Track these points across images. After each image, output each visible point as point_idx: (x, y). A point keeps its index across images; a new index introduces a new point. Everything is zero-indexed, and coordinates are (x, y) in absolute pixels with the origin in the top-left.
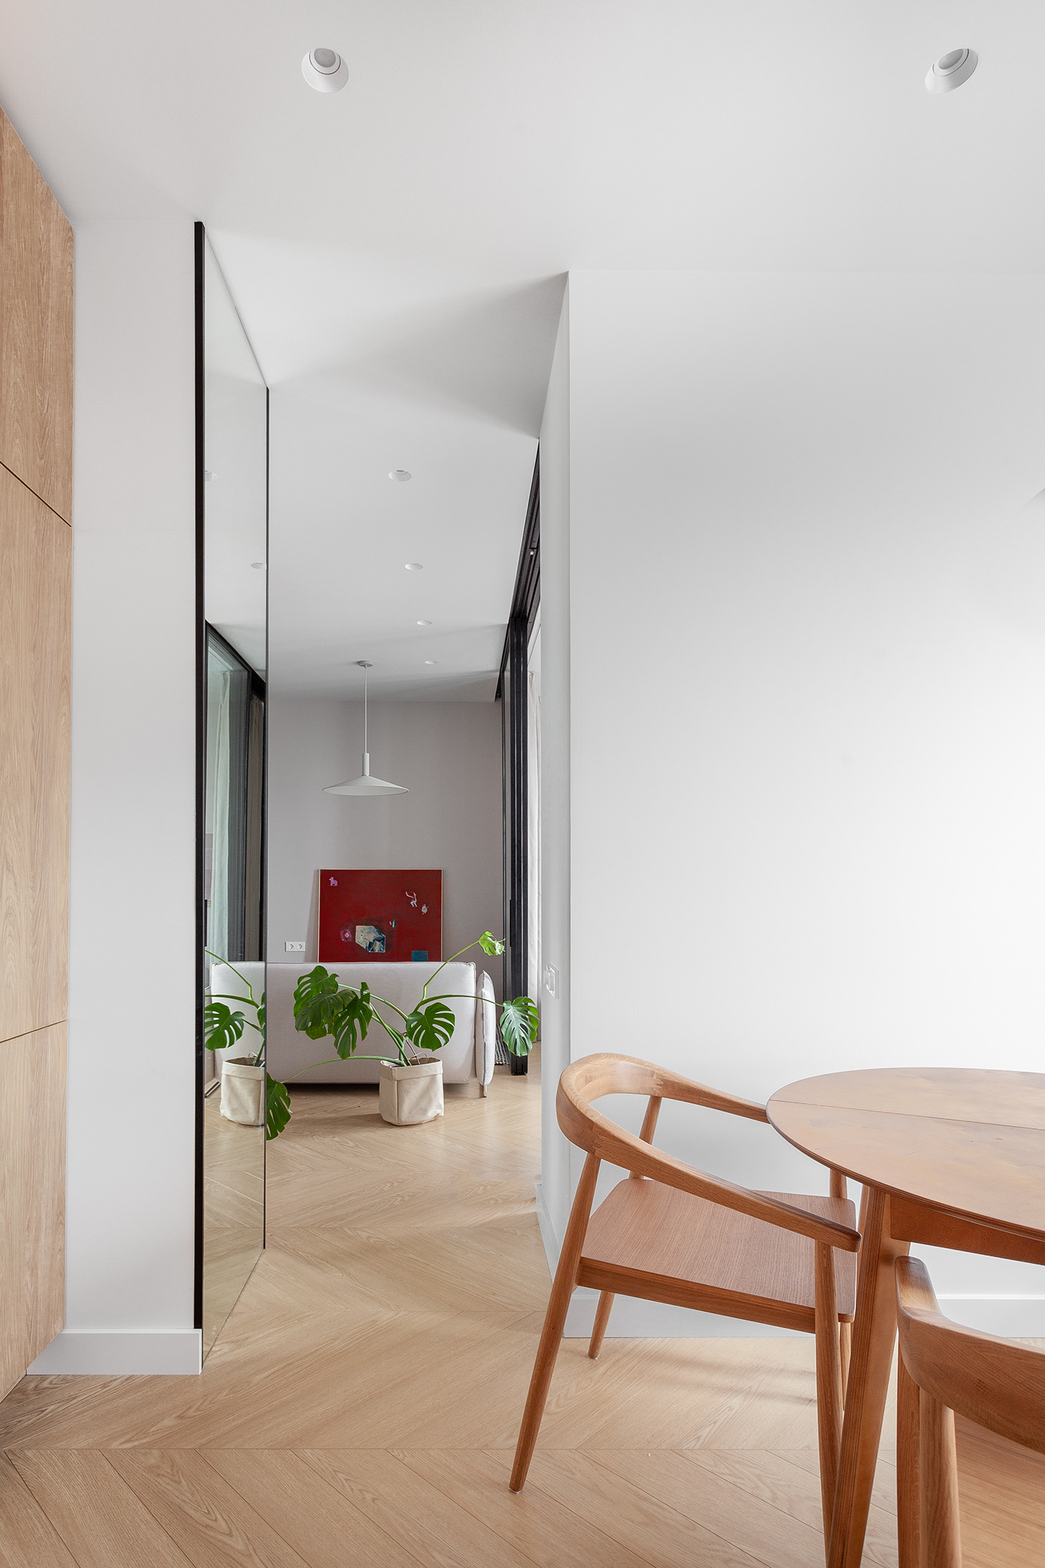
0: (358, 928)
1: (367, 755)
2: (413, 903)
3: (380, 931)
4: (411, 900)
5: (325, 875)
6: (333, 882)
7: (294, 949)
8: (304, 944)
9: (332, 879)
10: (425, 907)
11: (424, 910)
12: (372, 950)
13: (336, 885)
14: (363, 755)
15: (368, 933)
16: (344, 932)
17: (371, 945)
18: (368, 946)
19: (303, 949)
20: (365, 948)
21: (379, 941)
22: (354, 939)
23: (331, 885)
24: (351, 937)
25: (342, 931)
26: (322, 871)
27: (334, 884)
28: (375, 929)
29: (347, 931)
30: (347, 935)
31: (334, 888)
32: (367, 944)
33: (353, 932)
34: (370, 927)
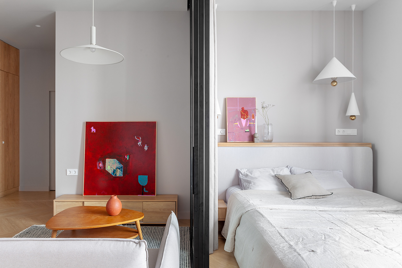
0: (108, 160)
1: (94, 29)
2: (140, 143)
3: (120, 162)
4: (138, 141)
5: (89, 125)
6: (93, 130)
7: (72, 174)
8: (77, 170)
9: (92, 128)
10: (146, 146)
11: (146, 148)
12: (115, 175)
13: (95, 132)
14: (91, 28)
15: (113, 163)
16: (99, 164)
17: (114, 171)
18: (113, 172)
19: (77, 174)
20: (111, 173)
21: (119, 169)
22: (105, 167)
23: (92, 132)
24: (103, 166)
25: (98, 163)
26: (87, 123)
27: (93, 132)
28: (117, 161)
29: (101, 162)
30: (101, 165)
31: (93, 133)
32: (112, 171)
33: (104, 163)
34: (114, 159)
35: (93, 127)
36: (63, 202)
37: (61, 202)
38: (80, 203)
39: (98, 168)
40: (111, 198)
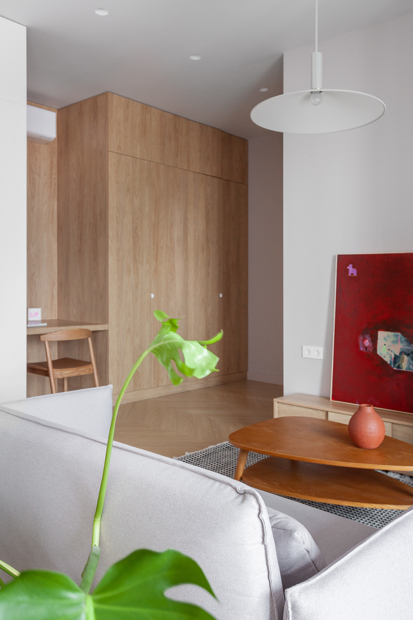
0: (381, 335)
3: (411, 339)
5: (344, 261)
6: (352, 271)
7: (312, 356)
8: (322, 350)
9: (350, 268)
12: (399, 367)
13: (355, 275)
15: (393, 342)
16: (364, 340)
17: (396, 358)
18: (392, 360)
19: (321, 357)
20: (389, 362)
21: (408, 355)
22: (375, 349)
23: (350, 275)
24: (371, 345)
25: (361, 338)
26: (340, 257)
27: (352, 274)
28: (403, 337)
29: (368, 336)
30: (367, 343)
31: (352, 278)
32: (391, 357)
33: (374, 340)
34: (397, 333)
35: (351, 265)
36: (290, 406)
37: (286, 406)
38: (321, 412)
39: (362, 349)
40: (360, 409)
